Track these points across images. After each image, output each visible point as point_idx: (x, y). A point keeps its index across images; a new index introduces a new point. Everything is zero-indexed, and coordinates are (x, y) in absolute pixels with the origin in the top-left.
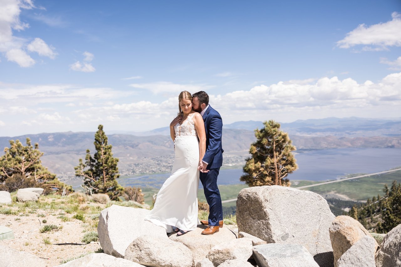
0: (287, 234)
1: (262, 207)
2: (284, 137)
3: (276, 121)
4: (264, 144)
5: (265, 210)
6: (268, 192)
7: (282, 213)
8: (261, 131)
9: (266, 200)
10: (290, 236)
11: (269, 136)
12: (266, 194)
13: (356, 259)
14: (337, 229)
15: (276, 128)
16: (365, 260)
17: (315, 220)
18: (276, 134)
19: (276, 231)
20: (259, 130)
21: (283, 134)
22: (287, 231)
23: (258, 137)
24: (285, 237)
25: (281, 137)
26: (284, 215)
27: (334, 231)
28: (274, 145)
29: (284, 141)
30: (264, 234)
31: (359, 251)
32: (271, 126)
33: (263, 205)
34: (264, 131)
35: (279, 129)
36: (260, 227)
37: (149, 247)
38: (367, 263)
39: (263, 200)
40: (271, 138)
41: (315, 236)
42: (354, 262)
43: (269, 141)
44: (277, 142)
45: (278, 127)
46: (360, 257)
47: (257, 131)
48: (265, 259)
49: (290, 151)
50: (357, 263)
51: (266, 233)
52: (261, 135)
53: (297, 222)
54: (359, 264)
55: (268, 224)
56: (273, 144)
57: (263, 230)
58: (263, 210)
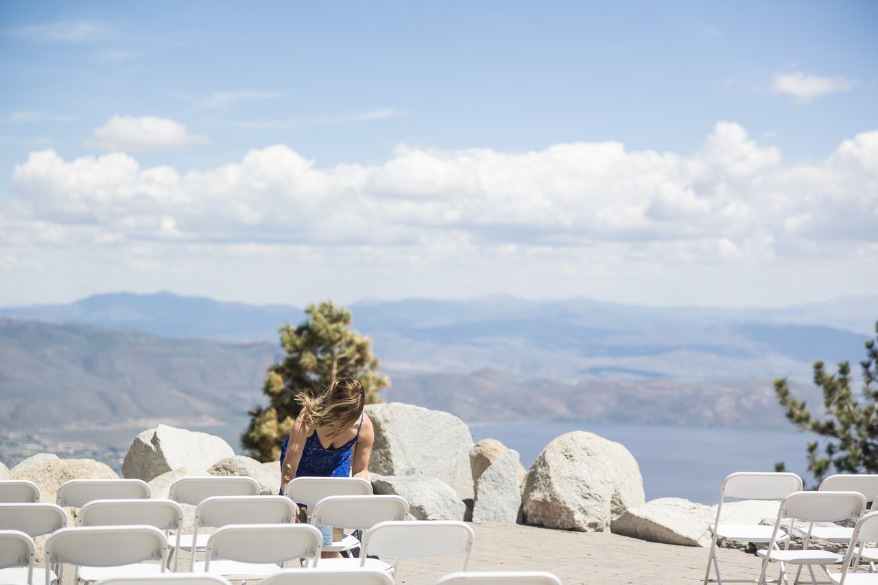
0: (413, 469)
1: (381, 430)
2: (361, 349)
3: (339, 305)
4: (306, 369)
5: (384, 434)
6: (388, 410)
7: (407, 440)
8: (299, 332)
9: (386, 421)
10: (417, 471)
11: (320, 345)
12: (386, 412)
13: (497, 475)
14: (479, 452)
15: (341, 324)
16: (507, 476)
17: (451, 452)
18: (340, 339)
19: (398, 462)
20: (294, 327)
21: (358, 340)
22: (413, 464)
23: (288, 346)
24: (410, 472)
25: (352, 349)
26: (410, 442)
27: (475, 454)
28: (335, 372)
29: (360, 362)
30: (382, 468)
31: (501, 466)
32: (326, 316)
33: (382, 427)
34: (305, 333)
35: (347, 326)
36: (375, 459)
37: (245, 467)
38: (510, 479)
39: (382, 421)
40: (324, 351)
41: (450, 474)
42: (494, 479)
43: (319, 361)
44: (343, 361)
45: (346, 322)
46: (502, 472)
47: (288, 330)
48: (390, 485)
49: (375, 391)
50: (498, 480)
51: (385, 467)
52: (298, 342)
53: (427, 454)
54: (500, 480)
55: (388, 453)
56: (330, 367)
57: (381, 462)
58: (382, 435)
